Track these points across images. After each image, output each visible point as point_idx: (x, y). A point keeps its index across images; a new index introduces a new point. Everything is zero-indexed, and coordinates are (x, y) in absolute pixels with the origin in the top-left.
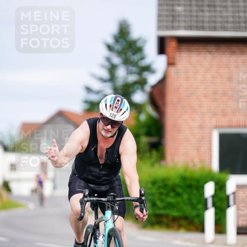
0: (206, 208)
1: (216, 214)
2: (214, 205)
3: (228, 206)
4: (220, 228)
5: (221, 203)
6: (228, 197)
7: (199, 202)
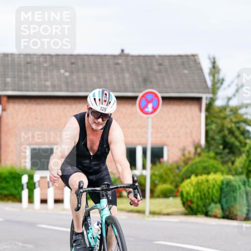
0: (23, 189)
1: (29, 193)
2: (28, 187)
3: (35, 188)
4: (31, 200)
5: (31, 186)
6: (35, 184)
7: (19, 186)
